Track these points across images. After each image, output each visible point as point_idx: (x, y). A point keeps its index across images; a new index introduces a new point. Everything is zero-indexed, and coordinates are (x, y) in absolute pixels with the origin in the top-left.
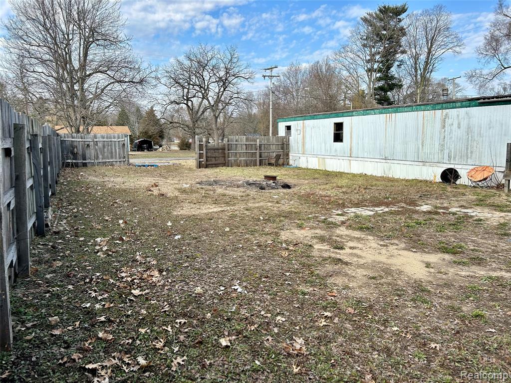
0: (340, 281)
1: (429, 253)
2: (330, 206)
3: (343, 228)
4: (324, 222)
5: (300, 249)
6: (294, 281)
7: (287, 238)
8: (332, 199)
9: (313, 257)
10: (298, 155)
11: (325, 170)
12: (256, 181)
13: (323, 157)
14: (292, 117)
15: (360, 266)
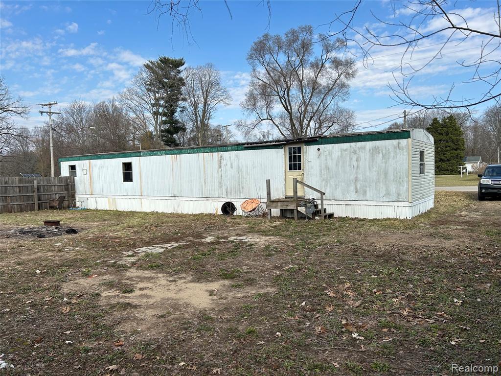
0: (128, 327)
1: (212, 281)
2: (120, 248)
3: (133, 270)
4: (113, 266)
5: (86, 300)
6: (76, 339)
7: (70, 291)
8: (123, 240)
9: (100, 306)
10: (85, 196)
11: (117, 210)
12: (33, 228)
13: (113, 197)
14: (77, 157)
15: (149, 307)
